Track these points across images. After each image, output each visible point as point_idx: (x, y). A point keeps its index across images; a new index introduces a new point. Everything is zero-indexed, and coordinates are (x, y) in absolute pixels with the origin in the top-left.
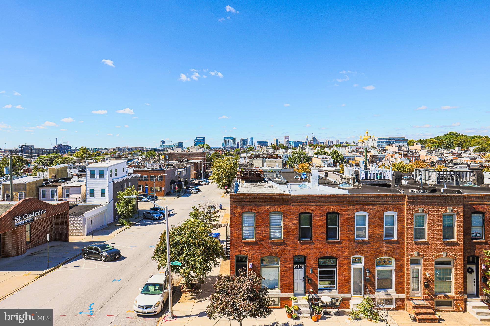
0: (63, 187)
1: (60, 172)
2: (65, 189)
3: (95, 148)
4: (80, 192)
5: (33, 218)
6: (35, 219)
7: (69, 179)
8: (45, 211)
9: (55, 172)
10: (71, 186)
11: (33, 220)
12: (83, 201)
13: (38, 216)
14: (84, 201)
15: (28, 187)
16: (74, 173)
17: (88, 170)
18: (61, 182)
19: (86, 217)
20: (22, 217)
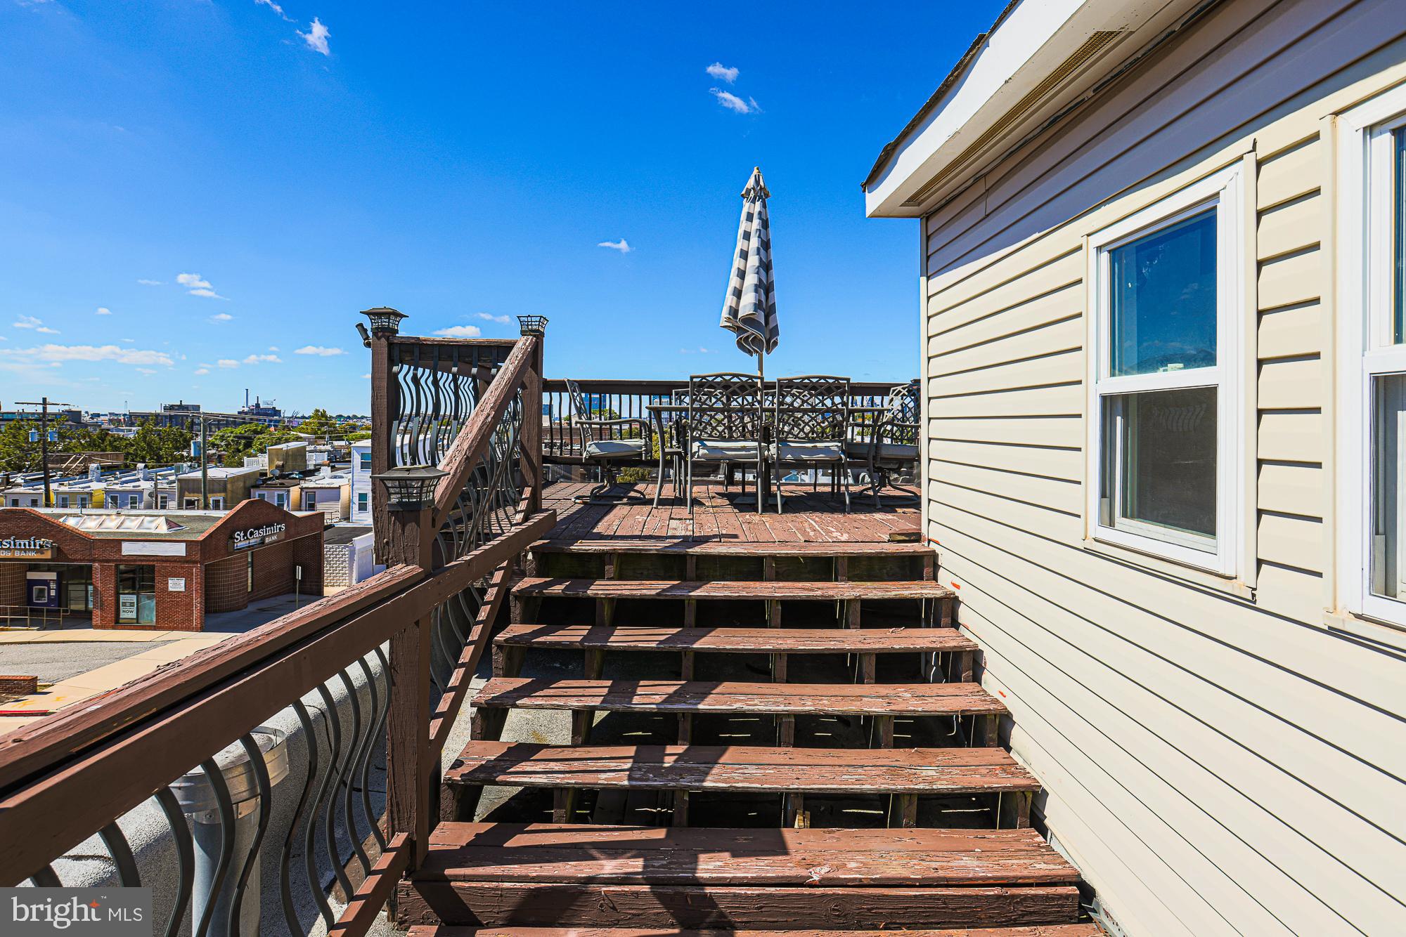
0: (302, 489)
1: (290, 457)
2: (306, 492)
3: (340, 416)
4: (338, 498)
5: (263, 538)
6: (267, 540)
7: (307, 473)
8: (283, 526)
9: (281, 458)
10: (319, 486)
11: (262, 542)
12: (345, 519)
13: (273, 534)
14: (347, 519)
15: (229, 486)
16: (319, 462)
17: (355, 453)
18: (296, 478)
19: (357, 548)
20: (245, 535)
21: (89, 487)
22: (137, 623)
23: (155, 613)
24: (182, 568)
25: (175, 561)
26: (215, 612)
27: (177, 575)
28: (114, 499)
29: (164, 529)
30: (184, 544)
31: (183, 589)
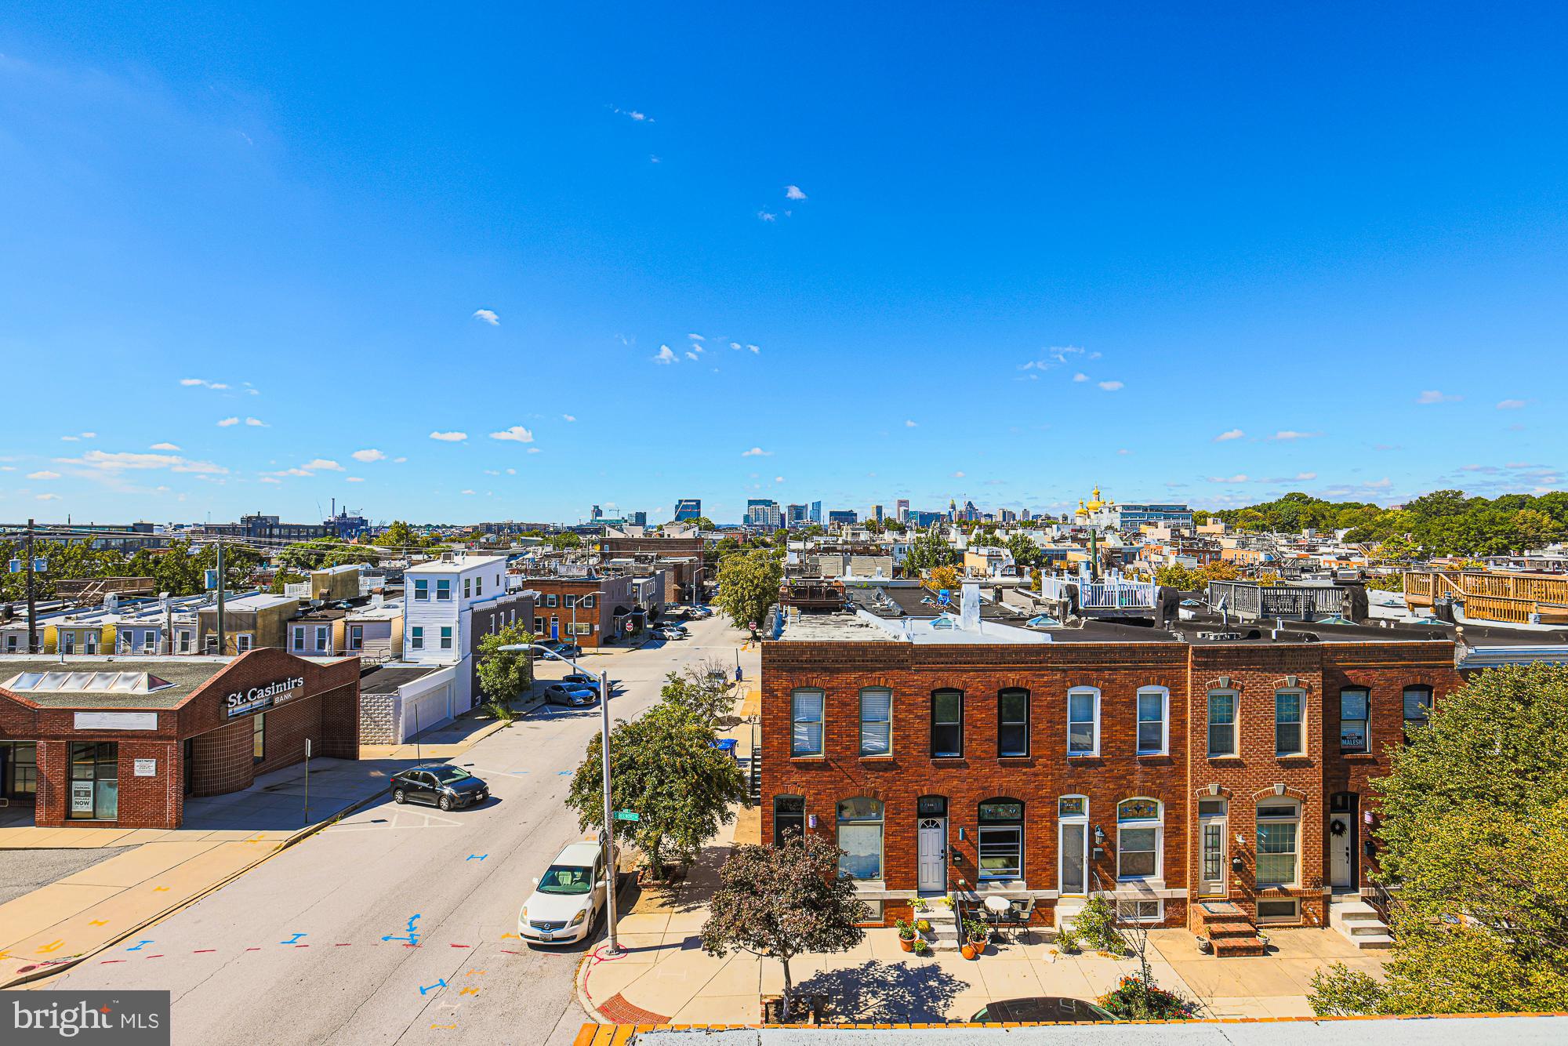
0: (346, 622)
1: (339, 583)
2: (352, 627)
3: (429, 525)
4: (388, 634)
5: (272, 698)
6: (277, 701)
7: (359, 602)
8: (300, 681)
9: (327, 585)
10: (367, 619)
11: (272, 704)
12: (397, 658)
13: (285, 693)
14: (399, 657)
15: (260, 621)
16: (374, 587)
17: (409, 580)
18: (343, 609)
19: (403, 698)
20: (244, 696)
21: (100, 621)
22: (95, 818)
23: (116, 805)
24: (153, 745)
25: (144, 737)
26: (207, 795)
27: (145, 755)
28: (128, 636)
29: (143, 690)
30: (155, 715)
31: (153, 774)
